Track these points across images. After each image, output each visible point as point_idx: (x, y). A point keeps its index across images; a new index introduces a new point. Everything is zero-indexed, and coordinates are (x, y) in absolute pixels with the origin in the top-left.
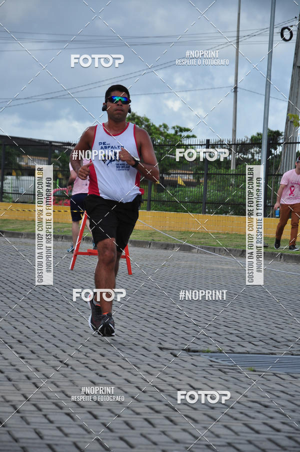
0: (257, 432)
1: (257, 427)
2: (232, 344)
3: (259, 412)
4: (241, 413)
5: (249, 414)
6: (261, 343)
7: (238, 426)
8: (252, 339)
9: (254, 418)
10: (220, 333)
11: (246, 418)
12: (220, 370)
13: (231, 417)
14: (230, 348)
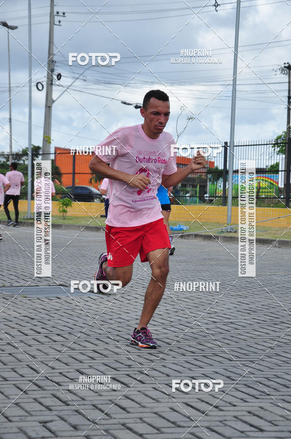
0: (26, 335)
1: (26, 332)
2: (12, 281)
3: (28, 322)
4: (17, 324)
5: (21, 324)
6: (30, 280)
7: (14, 332)
8: (24, 278)
9: (24, 327)
10: (4, 275)
11: (19, 327)
12: (3, 298)
13: (10, 327)
14: (10, 284)
